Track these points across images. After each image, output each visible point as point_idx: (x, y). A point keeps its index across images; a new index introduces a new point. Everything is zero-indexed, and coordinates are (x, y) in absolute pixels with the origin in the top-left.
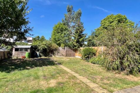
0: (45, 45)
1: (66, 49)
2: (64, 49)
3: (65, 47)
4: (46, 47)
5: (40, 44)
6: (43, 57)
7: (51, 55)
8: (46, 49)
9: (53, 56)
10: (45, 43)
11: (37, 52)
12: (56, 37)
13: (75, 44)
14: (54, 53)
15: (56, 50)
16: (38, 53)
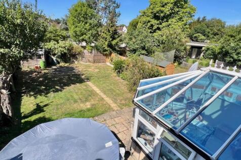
0: (65, 47)
1: (93, 52)
2: (91, 52)
3: (92, 50)
4: (65, 51)
5: (56, 46)
6: (62, 64)
7: (73, 61)
8: (65, 53)
9: (76, 62)
10: (63, 46)
11: (52, 57)
12: (78, 29)
13: (106, 48)
14: (77, 58)
15: (79, 54)
16: (54, 58)
